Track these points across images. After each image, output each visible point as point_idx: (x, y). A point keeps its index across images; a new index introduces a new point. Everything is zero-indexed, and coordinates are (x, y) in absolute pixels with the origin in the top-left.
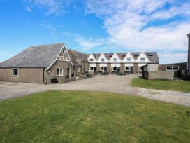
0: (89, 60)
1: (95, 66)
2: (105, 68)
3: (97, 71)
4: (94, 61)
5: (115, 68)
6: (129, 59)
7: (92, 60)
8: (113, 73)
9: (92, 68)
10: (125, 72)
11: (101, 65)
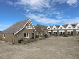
0: (48, 29)
1: (51, 31)
2: (56, 32)
3: (52, 34)
4: (50, 29)
5: (61, 33)
6: (69, 28)
7: (49, 29)
8: (60, 35)
9: (49, 33)
10: (68, 35)
11: (54, 31)
